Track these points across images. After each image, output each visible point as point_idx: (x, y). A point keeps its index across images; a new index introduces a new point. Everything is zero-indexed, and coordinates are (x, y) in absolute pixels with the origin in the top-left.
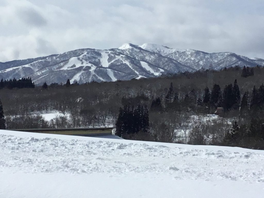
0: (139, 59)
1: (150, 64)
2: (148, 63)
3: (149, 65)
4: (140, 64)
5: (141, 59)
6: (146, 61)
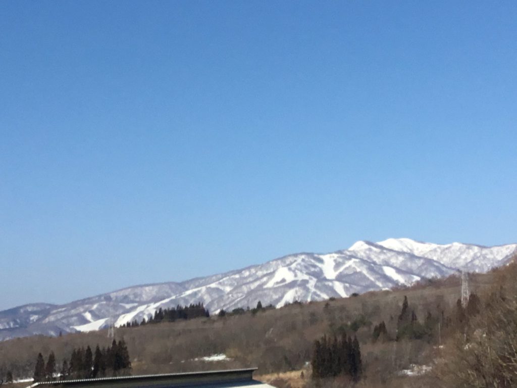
0: (382, 264)
1: (399, 271)
2: (395, 268)
3: (397, 272)
4: (382, 271)
5: (385, 264)
6: (392, 266)
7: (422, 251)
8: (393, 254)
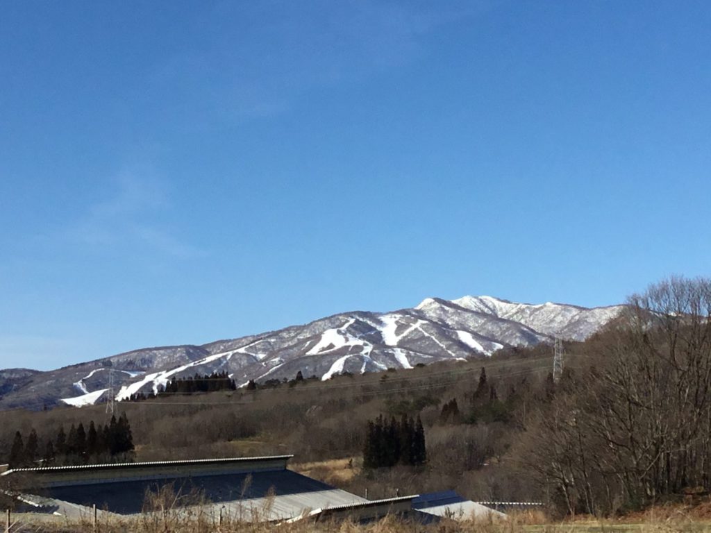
0: (456, 328)
1: (476, 335)
2: (472, 332)
3: (473, 338)
4: (457, 335)
5: (459, 327)
6: (468, 332)
8: (470, 315)
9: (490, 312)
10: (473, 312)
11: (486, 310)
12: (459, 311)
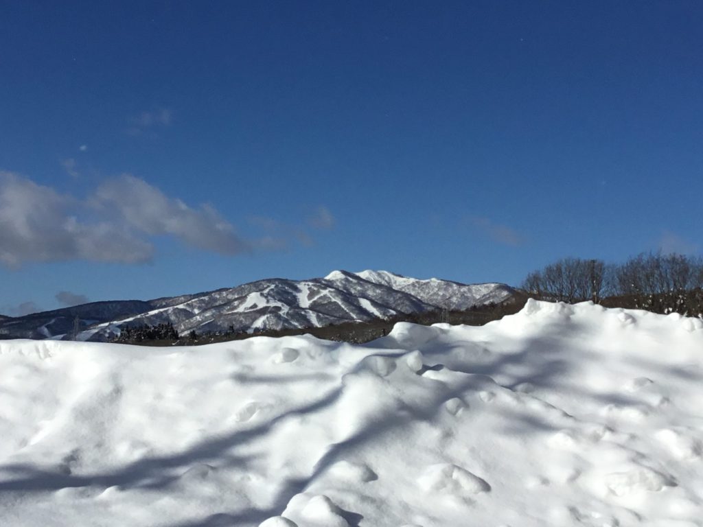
0: (358, 296)
1: (374, 303)
2: (371, 300)
3: (372, 304)
4: (358, 302)
5: (361, 295)
6: (367, 298)
7: (399, 285)
8: (370, 286)
9: (387, 284)
10: (372, 283)
11: (383, 282)
12: (361, 282)
